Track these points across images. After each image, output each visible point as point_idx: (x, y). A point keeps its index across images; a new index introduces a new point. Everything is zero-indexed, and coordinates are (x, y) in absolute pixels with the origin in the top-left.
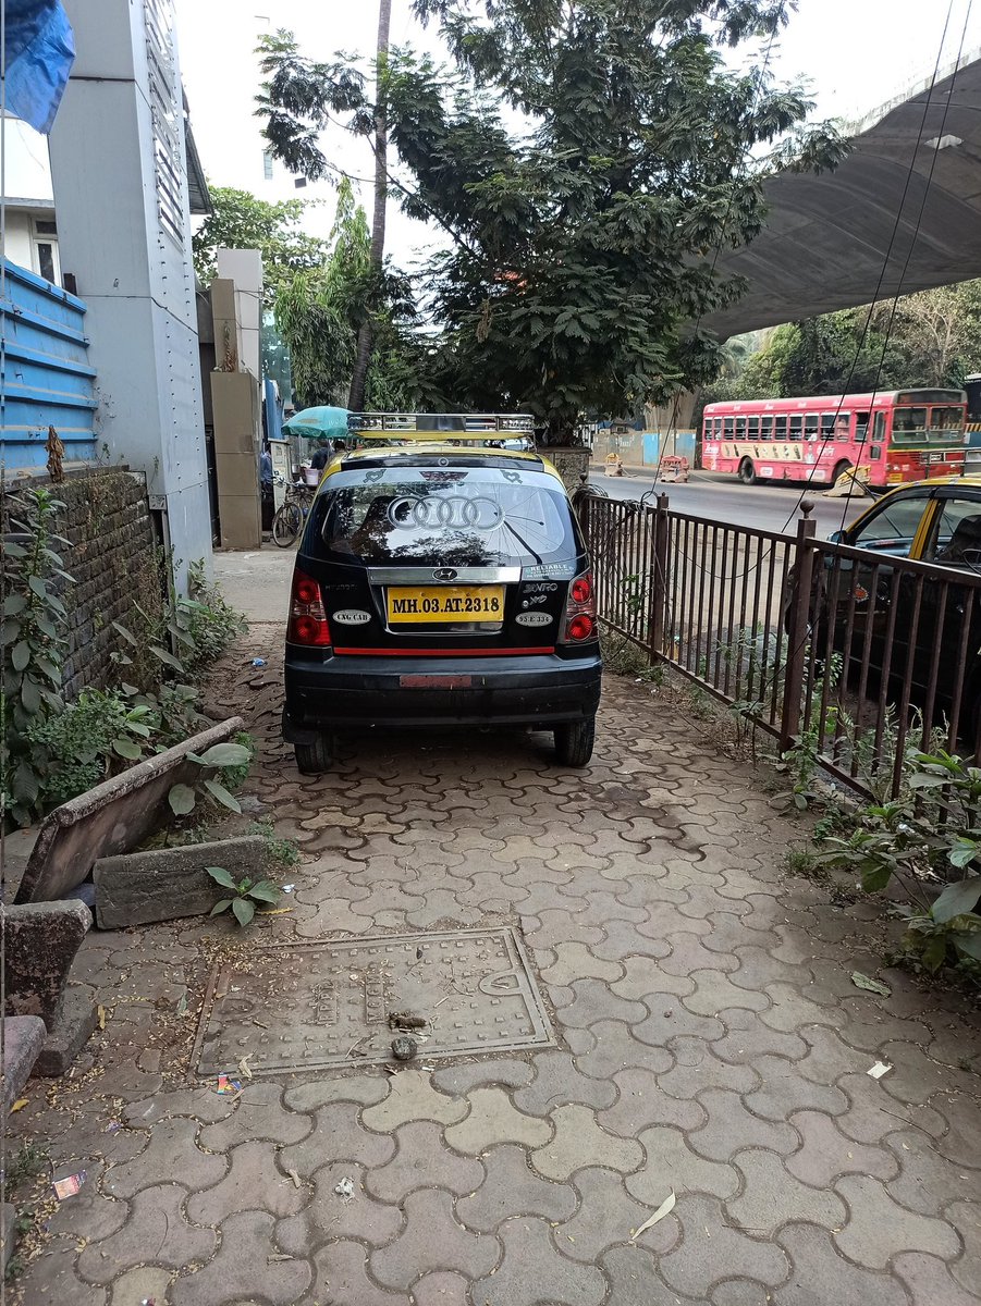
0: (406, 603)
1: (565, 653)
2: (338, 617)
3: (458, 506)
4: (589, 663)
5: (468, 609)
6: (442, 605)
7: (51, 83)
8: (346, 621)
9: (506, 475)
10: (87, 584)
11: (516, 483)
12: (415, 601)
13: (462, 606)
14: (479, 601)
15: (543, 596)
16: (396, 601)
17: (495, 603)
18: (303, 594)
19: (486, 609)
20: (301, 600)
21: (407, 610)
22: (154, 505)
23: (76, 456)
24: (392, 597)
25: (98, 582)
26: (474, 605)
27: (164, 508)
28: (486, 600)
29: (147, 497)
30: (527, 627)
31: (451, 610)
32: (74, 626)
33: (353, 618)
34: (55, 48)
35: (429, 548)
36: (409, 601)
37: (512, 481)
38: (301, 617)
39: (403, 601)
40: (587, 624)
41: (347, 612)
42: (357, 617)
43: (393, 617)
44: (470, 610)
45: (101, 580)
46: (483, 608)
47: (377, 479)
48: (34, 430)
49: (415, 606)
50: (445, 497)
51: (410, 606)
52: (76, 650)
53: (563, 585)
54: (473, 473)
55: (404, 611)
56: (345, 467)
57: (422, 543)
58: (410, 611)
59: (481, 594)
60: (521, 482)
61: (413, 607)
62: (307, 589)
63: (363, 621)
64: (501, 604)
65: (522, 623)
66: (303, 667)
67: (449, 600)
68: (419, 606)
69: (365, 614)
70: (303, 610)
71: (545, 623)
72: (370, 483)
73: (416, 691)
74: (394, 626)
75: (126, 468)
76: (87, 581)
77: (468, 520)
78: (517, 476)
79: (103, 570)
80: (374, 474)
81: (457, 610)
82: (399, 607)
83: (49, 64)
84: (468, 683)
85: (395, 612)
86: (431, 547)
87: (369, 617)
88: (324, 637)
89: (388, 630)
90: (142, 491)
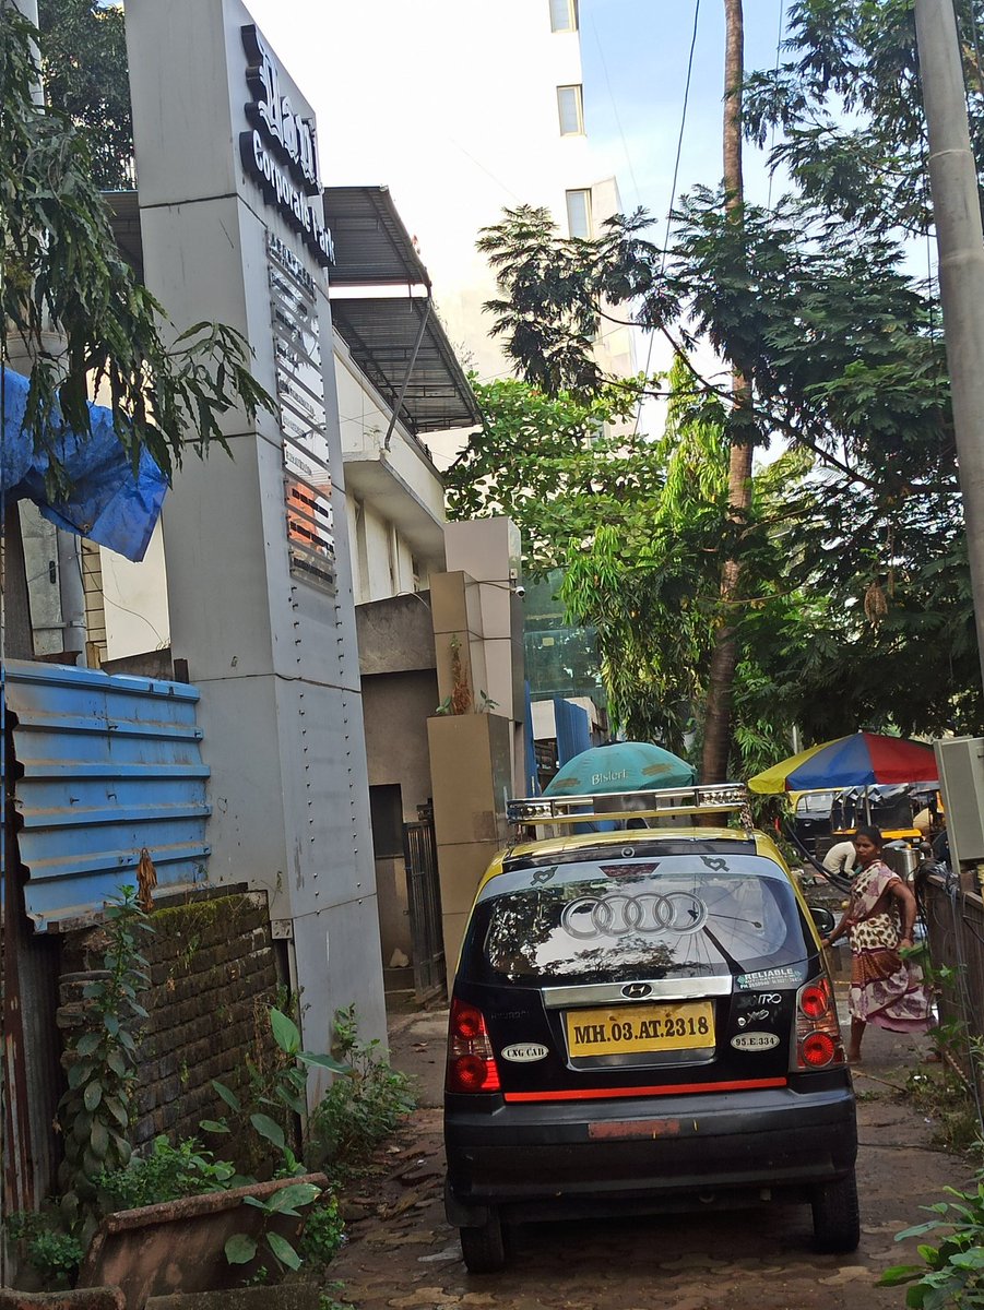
0: (591, 1030)
1: (799, 1083)
2: (508, 1054)
3: (648, 907)
4: (837, 1096)
5: (669, 1034)
6: (636, 1031)
7: (146, 511)
8: (518, 1059)
9: (708, 862)
10: (176, 1030)
11: (721, 871)
12: (601, 1027)
13: (662, 1029)
14: (683, 1022)
15: (762, 1012)
16: (577, 1029)
17: (703, 1024)
18: (464, 1029)
19: (693, 1033)
20: (461, 1035)
21: (592, 1039)
22: (278, 933)
23: (180, 877)
24: (573, 1022)
25: (190, 1029)
26: (675, 1028)
27: (290, 936)
28: (691, 1021)
29: (269, 923)
30: (747, 1052)
31: (648, 1036)
32: (156, 1076)
33: (527, 1053)
34: (151, 477)
35: (593, 962)
36: (594, 1027)
37: (716, 869)
38: (461, 1057)
39: (587, 1029)
40: (827, 1044)
41: (519, 1047)
42: (531, 1052)
43: (576, 1050)
44: (672, 1034)
45: (195, 1027)
46: (688, 1029)
47: (546, 880)
48: (125, 854)
49: (602, 1033)
50: (632, 895)
51: (595, 1034)
52: (158, 1106)
53: (789, 995)
54: (665, 863)
55: (589, 1041)
56: (506, 868)
57: (585, 955)
58: (596, 1040)
59: (683, 1013)
60: (727, 869)
61: (599, 1035)
62: (469, 1022)
63: (538, 1057)
64: (711, 1023)
65: (741, 1047)
66: (464, 1120)
67: (644, 1024)
68: (608, 1033)
69: (541, 1047)
70: (464, 1047)
71: (770, 1045)
72: (538, 884)
73: (610, 1143)
74: (579, 1061)
75: (243, 887)
76: (175, 1026)
77: (661, 922)
78: (722, 862)
79: (198, 1016)
80: (543, 874)
81: (656, 1035)
82: (583, 1035)
83: (145, 494)
84: (674, 1128)
85: (577, 1042)
86: (597, 961)
87: (546, 1050)
88: (492, 1081)
89: (570, 1066)
90: (261, 916)
